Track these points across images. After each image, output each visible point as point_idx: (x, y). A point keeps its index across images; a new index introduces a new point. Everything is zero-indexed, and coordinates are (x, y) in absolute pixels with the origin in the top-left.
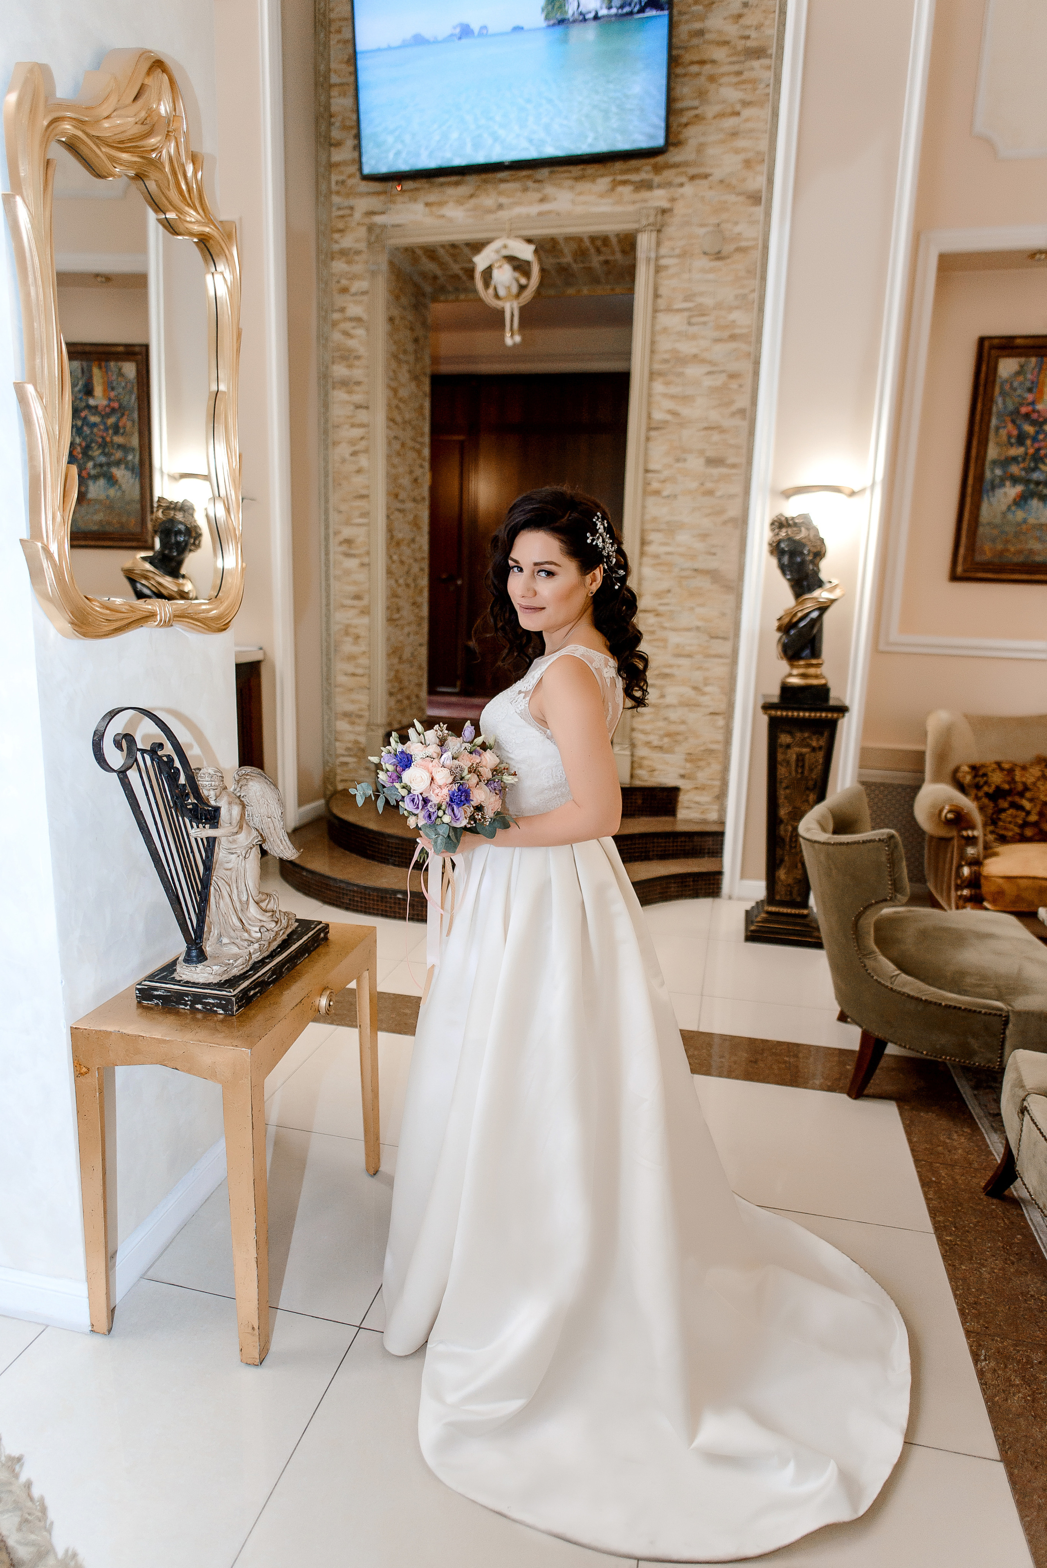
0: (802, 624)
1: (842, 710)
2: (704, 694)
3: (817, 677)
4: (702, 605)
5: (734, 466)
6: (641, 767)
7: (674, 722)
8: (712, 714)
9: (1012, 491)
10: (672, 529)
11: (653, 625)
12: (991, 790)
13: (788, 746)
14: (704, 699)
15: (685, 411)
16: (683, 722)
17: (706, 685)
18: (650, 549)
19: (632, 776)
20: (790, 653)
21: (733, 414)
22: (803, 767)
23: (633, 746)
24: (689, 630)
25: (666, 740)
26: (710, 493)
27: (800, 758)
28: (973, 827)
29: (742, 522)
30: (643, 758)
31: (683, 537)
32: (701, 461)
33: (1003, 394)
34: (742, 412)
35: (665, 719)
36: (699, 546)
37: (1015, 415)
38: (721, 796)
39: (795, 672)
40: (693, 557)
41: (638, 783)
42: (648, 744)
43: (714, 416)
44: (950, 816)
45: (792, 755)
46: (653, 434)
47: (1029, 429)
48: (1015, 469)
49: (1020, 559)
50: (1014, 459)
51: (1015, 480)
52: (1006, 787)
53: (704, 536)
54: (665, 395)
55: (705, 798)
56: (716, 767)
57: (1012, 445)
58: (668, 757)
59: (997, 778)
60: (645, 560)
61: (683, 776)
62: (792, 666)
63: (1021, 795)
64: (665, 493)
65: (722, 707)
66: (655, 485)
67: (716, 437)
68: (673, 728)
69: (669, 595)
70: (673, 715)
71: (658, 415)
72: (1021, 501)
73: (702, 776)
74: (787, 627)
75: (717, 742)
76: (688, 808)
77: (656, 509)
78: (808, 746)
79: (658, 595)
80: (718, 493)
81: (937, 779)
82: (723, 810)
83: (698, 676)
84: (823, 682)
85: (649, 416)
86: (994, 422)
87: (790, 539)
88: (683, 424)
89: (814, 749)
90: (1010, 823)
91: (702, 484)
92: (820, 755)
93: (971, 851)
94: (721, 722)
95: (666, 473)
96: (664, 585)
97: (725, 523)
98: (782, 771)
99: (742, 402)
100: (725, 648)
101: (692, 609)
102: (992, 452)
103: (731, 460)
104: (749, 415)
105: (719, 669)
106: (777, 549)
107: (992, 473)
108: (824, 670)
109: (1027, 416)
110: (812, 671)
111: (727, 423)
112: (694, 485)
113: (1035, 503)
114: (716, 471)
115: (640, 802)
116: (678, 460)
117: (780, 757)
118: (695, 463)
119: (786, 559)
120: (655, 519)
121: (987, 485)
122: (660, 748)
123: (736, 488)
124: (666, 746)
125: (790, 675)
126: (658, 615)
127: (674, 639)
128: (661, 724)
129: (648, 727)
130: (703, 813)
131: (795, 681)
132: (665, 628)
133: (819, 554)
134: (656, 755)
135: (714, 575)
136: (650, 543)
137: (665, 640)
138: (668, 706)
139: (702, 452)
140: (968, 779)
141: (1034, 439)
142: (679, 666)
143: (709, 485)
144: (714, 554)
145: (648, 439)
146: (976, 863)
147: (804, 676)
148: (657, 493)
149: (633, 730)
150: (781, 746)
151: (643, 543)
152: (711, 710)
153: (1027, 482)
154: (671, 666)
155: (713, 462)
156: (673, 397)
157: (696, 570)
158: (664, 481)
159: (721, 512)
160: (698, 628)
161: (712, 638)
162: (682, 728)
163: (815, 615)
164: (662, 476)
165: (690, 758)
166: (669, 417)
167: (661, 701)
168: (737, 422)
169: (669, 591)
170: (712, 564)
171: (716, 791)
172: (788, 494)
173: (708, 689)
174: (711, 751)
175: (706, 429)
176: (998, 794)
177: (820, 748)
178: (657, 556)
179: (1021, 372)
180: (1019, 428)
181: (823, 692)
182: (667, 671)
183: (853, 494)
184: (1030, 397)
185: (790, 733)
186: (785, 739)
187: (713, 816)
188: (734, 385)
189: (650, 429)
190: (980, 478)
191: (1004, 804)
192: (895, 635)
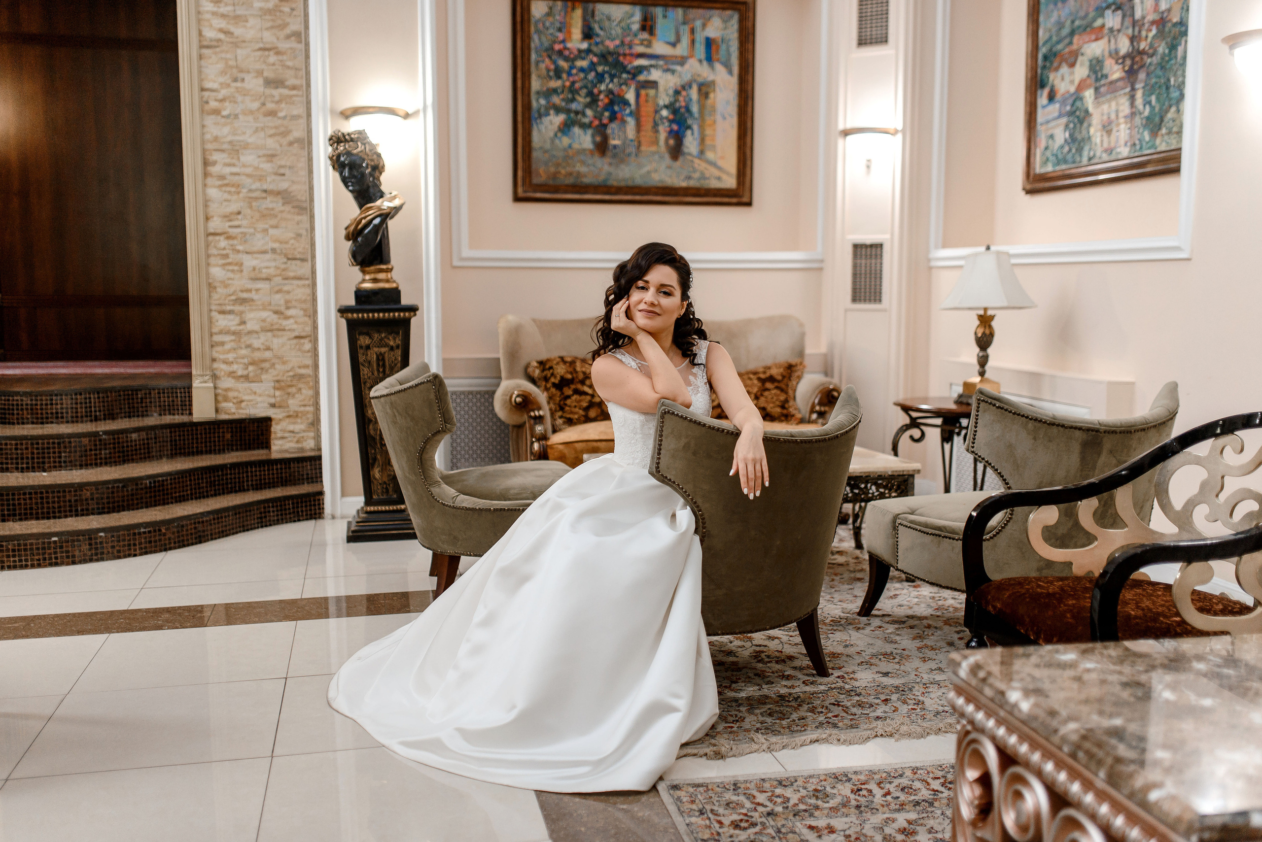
0: (366, 231)
1: (413, 309)
2: (287, 318)
3: (387, 281)
4: (276, 227)
5: (294, 88)
6: (226, 399)
7: (259, 349)
8: (296, 337)
9: (556, 120)
10: (235, 149)
11: (224, 249)
12: (556, 381)
13: (368, 347)
14: (288, 324)
15: (238, 31)
16: (268, 349)
17: (288, 308)
18: (212, 169)
19: (217, 411)
20: (360, 259)
21: (288, 37)
22: (384, 366)
23: (215, 377)
24: (264, 252)
25: (251, 368)
26: (272, 113)
27: (381, 358)
28: (539, 409)
29: (307, 142)
30: (227, 390)
31: (248, 158)
32: (260, 81)
33: (538, 31)
34: (297, 35)
35: (248, 346)
36: (267, 166)
37: (549, 51)
38: (315, 423)
39: (367, 277)
40: (261, 178)
41: (223, 417)
42: (231, 374)
43: (269, 37)
44: (519, 400)
45: (372, 355)
46: (205, 51)
47: (563, 64)
48: (556, 100)
49: (570, 181)
50: (555, 91)
51: (558, 110)
52: (569, 376)
53: (271, 157)
54: (214, 14)
55: (299, 426)
56: (308, 392)
57: (551, 78)
58: (254, 386)
59: (561, 370)
60: (209, 181)
61: (273, 406)
62: (364, 272)
63: (583, 382)
64: (224, 113)
65: (308, 329)
66: (213, 104)
67: (272, 59)
68: (257, 355)
69: (240, 217)
70: (257, 343)
71: (209, 34)
72: (565, 128)
73: (294, 404)
74: (354, 234)
75: (307, 367)
76: (283, 438)
77: (215, 128)
78: (386, 345)
79: (227, 217)
80: (281, 114)
81: (511, 375)
82: (318, 437)
83: (278, 300)
84: (394, 285)
85: (200, 34)
86: (533, 56)
87: (348, 153)
88: (237, 44)
89: (392, 349)
90: (575, 407)
91: (264, 104)
92: (399, 352)
93: (539, 429)
94: (308, 346)
95: (224, 92)
96: (234, 207)
97: (291, 144)
98: (365, 371)
99: (295, 25)
100: (305, 270)
101: (265, 231)
102: (536, 84)
103: (291, 82)
104: (302, 37)
105: (300, 292)
106: (338, 163)
107: (538, 103)
108: (395, 275)
109: (560, 53)
110: (381, 276)
111: (284, 45)
112: (255, 105)
113: (576, 130)
114: (277, 93)
115: (228, 436)
116: (235, 80)
117: (361, 358)
118: (254, 84)
119: (346, 173)
120: (216, 139)
121: (535, 114)
122: (246, 378)
123: (299, 110)
124: (251, 375)
125: (364, 281)
126: (229, 238)
127: (249, 262)
128: (244, 352)
129: (230, 357)
130: (298, 442)
131: (368, 285)
132: (238, 251)
133: (378, 168)
134: (242, 386)
135: (285, 196)
136: (214, 163)
137: (241, 264)
138: (250, 333)
139: (260, 73)
140: (537, 373)
141: (569, 74)
142: (257, 290)
143: (270, 106)
144: (284, 175)
145: (201, 57)
146: (544, 437)
147: (375, 280)
148: (217, 112)
149: (214, 360)
150: (361, 347)
151: (206, 163)
152: (296, 334)
153: (568, 111)
154: (249, 291)
155: (269, 83)
156: (223, 16)
157: (265, 191)
158: (221, 101)
159: (285, 134)
160: (274, 251)
161: (289, 259)
162: (268, 354)
163: (377, 221)
164: (220, 96)
165: (279, 385)
166: (222, 36)
167: (241, 327)
168: (292, 44)
169: (239, 213)
170: (284, 185)
171: (311, 417)
172: (347, 115)
173: (290, 312)
174: (301, 377)
175: (261, 49)
176: (563, 383)
177: (398, 347)
178: (222, 177)
179: (549, 14)
180: (554, 62)
181: (394, 294)
182: (245, 295)
183: (407, 116)
184: (561, 36)
185: (368, 334)
186: (364, 340)
187: (310, 444)
188: (287, 9)
189: (202, 47)
190: (528, 107)
191: (568, 391)
192: (466, 252)
